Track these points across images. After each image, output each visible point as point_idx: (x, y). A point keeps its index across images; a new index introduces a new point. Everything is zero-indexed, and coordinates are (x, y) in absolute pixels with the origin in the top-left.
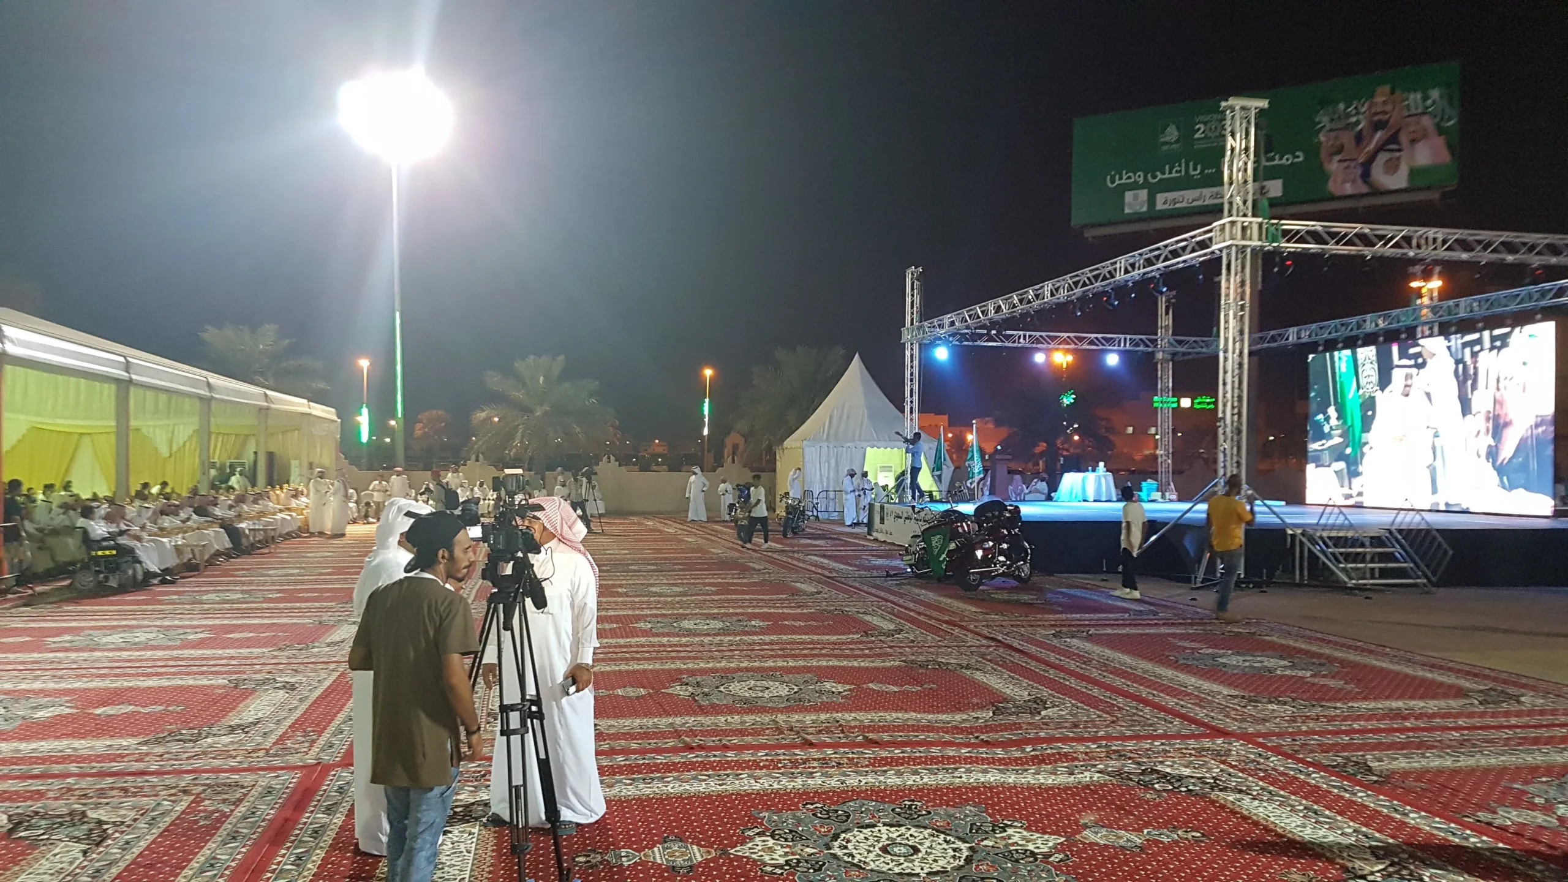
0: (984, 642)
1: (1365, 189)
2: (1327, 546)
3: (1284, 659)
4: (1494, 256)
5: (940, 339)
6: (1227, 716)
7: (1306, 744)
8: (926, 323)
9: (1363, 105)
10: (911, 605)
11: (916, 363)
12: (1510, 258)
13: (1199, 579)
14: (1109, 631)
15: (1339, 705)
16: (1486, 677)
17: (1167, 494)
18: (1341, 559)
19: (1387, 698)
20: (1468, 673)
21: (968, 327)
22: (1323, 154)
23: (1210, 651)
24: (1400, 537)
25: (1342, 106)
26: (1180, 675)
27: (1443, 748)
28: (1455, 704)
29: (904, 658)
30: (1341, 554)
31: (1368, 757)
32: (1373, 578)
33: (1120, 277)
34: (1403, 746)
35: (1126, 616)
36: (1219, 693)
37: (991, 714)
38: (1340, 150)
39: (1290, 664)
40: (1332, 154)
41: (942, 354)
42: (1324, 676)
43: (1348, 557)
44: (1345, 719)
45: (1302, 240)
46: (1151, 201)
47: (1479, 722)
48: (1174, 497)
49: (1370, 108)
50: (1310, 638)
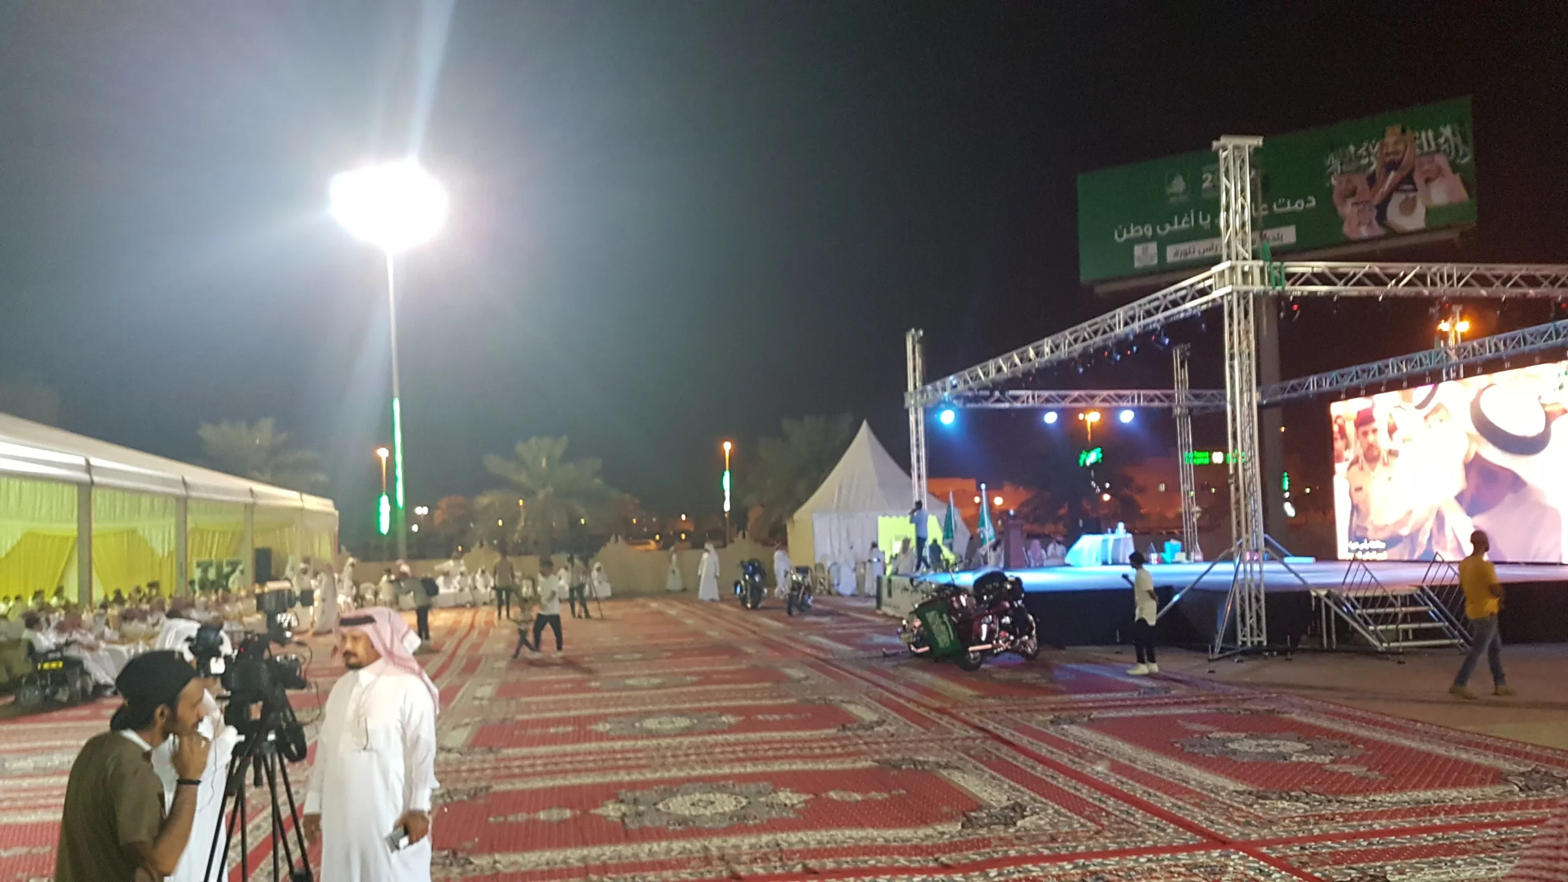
0: (972, 732)
1: (1380, 231)
2: (1355, 607)
3: (1302, 742)
4: (1517, 291)
5: (944, 402)
6: (1229, 819)
7: (1317, 854)
8: (929, 387)
9: (1374, 147)
10: (902, 690)
11: (921, 428)
12: (1532, 292)
13: (1217, 650)
14: (1113, 714)
15: (1358, 799)
16: (1527, 756)
17: (1192, 554)
18: (1370, 621)
19: (1415, 787)
20: (1507, 751)
21: (970, 389)
22: (1336, 198)
23: (1222, 734)
24: (1432, 594)
25: (1352, 148)
26: (1183, 766)
27: (1477, 852)
28: (1492, 792)
29: (877, 757)
30: (1370, 615)
31: (1387, 868)
32: (1406, 639)
33: (1120, 331)
34: (1431, 851)
35: (1136, 694)
36: (1224, 788)
37: (959, 827)
38: (1353, 193)
39: (1307, 748)
40: (1345, 198)
41: (947, 418)
42: (1345, 762)
43: (1377, 619)
44: (1365, 817)
45: (1308, 282)
46: (1162, 254)
47: (1518, 815)
48: (1199, 557)
49: (1381, 148)
50: (1334, 714)
